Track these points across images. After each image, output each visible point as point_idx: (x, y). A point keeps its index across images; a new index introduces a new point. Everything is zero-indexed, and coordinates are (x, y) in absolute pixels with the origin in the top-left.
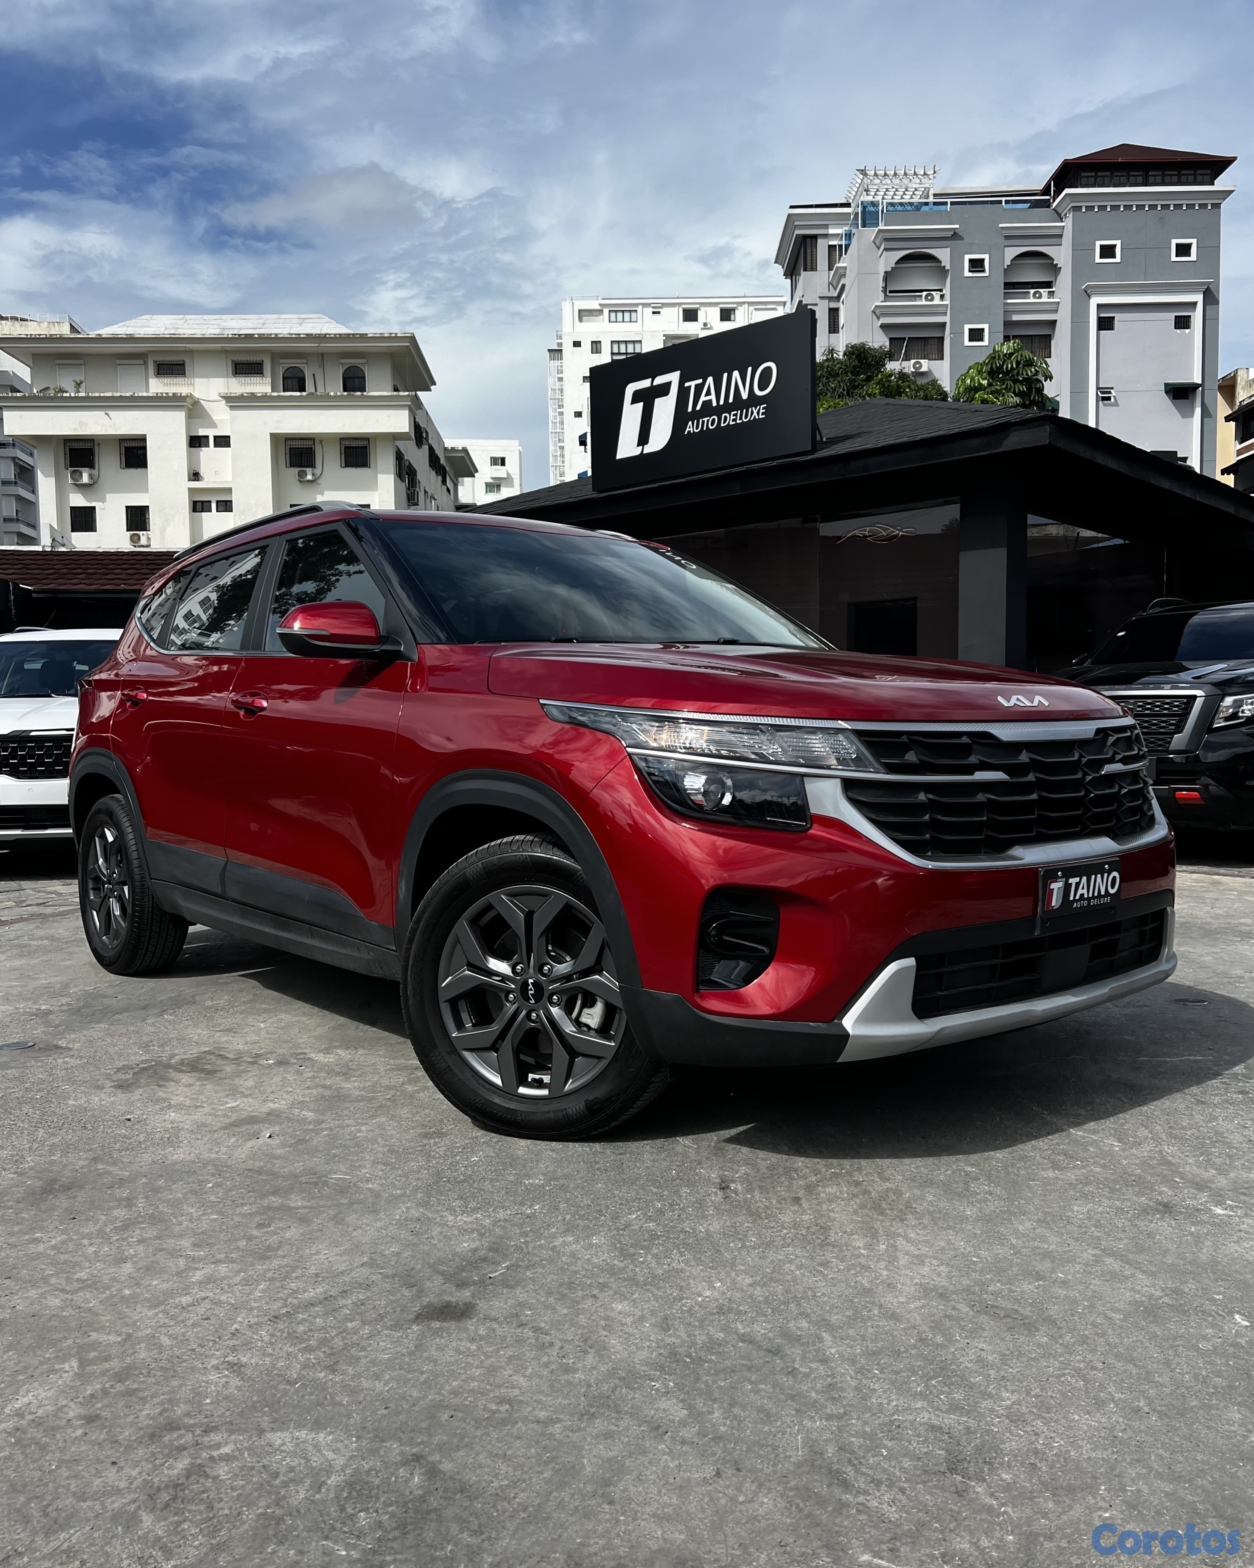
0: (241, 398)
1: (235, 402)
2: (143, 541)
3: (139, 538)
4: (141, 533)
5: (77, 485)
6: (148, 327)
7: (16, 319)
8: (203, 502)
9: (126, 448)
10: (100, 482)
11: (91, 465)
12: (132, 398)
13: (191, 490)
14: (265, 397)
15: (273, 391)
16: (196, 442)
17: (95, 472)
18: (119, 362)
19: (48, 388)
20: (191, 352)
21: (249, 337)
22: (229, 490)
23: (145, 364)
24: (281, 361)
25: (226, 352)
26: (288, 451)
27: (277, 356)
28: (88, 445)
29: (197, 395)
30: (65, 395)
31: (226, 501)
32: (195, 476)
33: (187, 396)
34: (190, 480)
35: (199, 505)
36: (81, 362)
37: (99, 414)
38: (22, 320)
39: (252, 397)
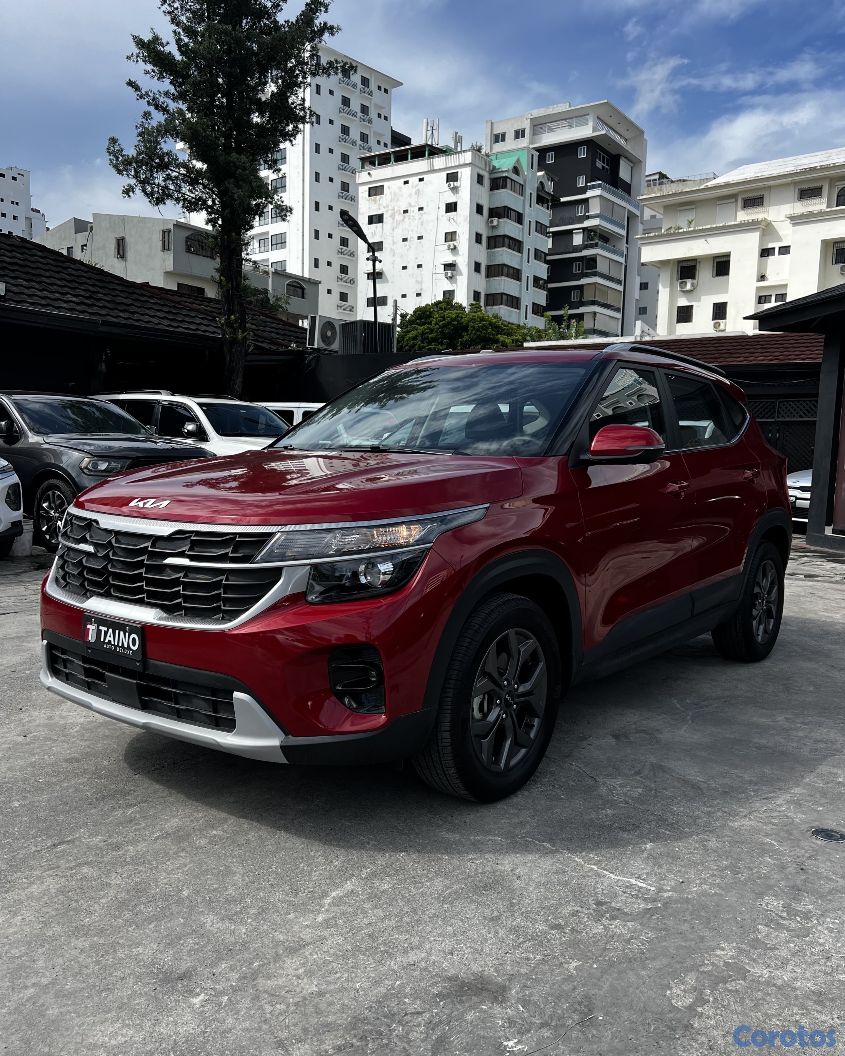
0: (802, 216)
1: (796, 220)
2: (722, 327)
3: (719, 325)
4: (720, 321)
5: (683, 292)
6: (743, 174)
7: (680, 180)
8: (765, 296)
9: (717, 263)
10: (698, 288)
11: (693, 276)
12: (724, 227)
13: (758, 289)
14: (821, 213)
15: (827, 207)
16: (766, 253)
17: (695, 281)
18: (718, 203)
19: (671, 228)
20: (769, 188)
21: (813, 169)
22: (786, 286)
23: (736, 201)
24: (837, 183)
25: (795, 183)
26: (835, 252)
27: (833, 180)
28: (692, 264)
29: (770, 219)
30: (681, 231)
31: (783, 295)
32: (762, 278)
33: (762, 221)
34: (758, 281)
35: (763, 298)
36: (694, 206)
37: (702, 241)
38: (684, 181)
39: (811, 214)
